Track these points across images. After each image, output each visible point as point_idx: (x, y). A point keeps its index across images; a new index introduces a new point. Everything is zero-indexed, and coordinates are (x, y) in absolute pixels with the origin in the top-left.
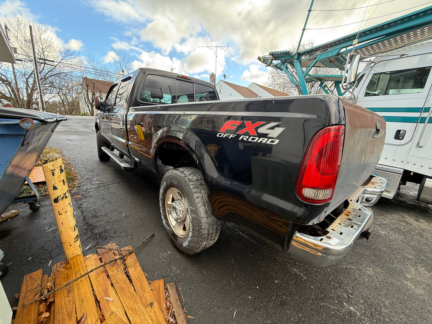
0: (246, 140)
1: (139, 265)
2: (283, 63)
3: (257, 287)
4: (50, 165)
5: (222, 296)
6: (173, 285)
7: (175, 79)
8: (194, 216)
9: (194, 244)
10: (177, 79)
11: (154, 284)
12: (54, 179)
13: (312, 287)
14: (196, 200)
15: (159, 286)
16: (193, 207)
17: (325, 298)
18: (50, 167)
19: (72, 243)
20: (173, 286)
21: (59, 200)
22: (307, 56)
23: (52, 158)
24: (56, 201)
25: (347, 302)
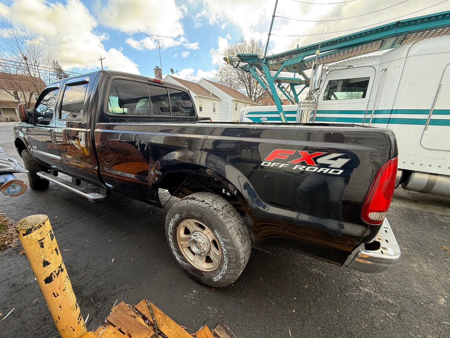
0: (303, 170)
1: (170, 319)
2: (251, 65)
3: (295, 298)
4: (36, 234)
5: (270, 319)
6: (221, 327)
7: (146, 83)
8: (229, 248)
9: (230, 277)
10: (149, 84)
11: (199, 335)
12: (43, 252)
13: (334, 281)
14: (230, 231)
15: (206, 335)
16: (227, 239)
17: (346, 288)
18: (37, 237)
19: (76, 326)
20: (221, 329)
21: (53, 277)
22: (274, 61)
23: (38, 223)
24: (49, 280)
25: (361, 286)
